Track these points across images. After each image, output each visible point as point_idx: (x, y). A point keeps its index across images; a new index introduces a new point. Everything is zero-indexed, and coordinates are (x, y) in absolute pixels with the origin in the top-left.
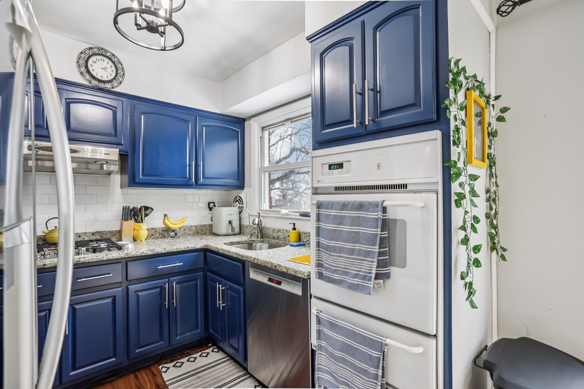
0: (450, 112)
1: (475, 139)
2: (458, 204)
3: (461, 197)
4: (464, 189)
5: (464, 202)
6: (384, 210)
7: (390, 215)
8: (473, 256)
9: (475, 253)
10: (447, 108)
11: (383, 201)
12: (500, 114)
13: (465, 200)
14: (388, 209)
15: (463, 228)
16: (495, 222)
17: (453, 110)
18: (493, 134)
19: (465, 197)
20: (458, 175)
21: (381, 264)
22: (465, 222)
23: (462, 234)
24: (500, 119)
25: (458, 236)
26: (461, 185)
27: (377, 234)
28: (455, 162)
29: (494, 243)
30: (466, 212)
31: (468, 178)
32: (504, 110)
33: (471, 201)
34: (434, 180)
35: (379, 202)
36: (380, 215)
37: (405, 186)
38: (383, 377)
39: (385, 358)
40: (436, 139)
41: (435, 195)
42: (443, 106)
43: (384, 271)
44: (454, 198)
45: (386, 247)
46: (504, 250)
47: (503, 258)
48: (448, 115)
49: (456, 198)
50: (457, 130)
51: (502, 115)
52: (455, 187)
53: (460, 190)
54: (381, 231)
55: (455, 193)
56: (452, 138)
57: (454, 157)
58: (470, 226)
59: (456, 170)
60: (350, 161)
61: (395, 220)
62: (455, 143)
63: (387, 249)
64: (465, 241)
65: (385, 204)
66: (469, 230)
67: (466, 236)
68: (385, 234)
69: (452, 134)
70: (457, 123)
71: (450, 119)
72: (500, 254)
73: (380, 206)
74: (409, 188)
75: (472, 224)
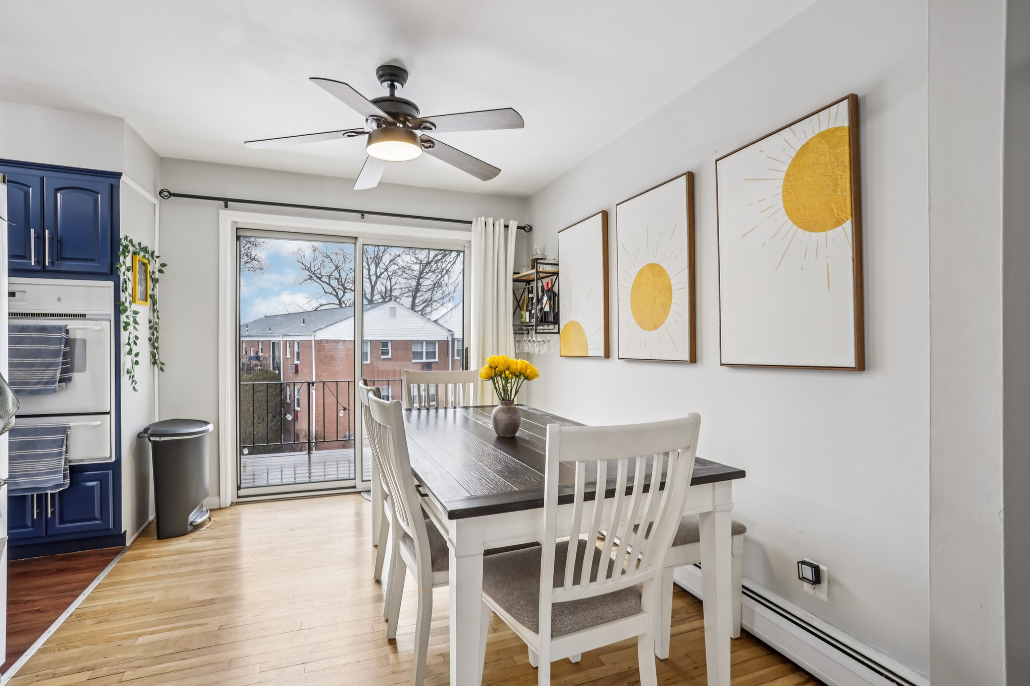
0: (120, 271)
1: (139, 287)
2: (125, 329)
3: (127, 324)
4: (129, 319)
5: (129, 327)
6: (67, 332)
7: (71, 336)
8: (135, 359)
9: (136, 357)
10: (118, 269)
11: (67, 325)
12: (160, 268)
13: (130, 326)
14: (70, 331)
15: (129, 344)
16: (156, 345)
17: (123, 269)
18: (155, 281)
19: (129, 324)
20: (125, 310)
21: (64, 371)
22: (129, 339)
23: (128, 348)
24: (160, 271)
25: (124, 349)
26: (127, 317)
27: (60, 349)
28: (123, 303)
29: (156, 360)
30: (130, 333)
31: (132, 313)
32: (163, 265)
33: (134, 327)
34: (108, 313)
35: (62, 326)
36: (64, 335)
37: (84, 316)
38: (66, 452)
39: (68, 439)
40: (110, 287)
41: (109, 323)
42: (115, 267)
43: (66, 376)
44: (122, 325)
45: (68, 359)
46: (163, 364)
47: (162, 369)
48: (119, 273)
49: (124, 325)
50: (125, 282)
51: (161, 268)
52: (123, 318)
53: (126, 320)
54: (65, 347)
55: (123, 322)
56: (121, 288)
57: (122, 299)
58: (133, 342)
59: (124, 308)
60: (25, 292)
61: (75, 340)
62: (123, 291)
63: (69, 360)
64: (130, 352)
65: (68, 327)
66: (132, 344)
67: (131, 348)
68: (68, 349)
69: (121, 285)
70: (125, 277)
71: (120, 275)
72: (159, 367)
73: (63, 329)
74: (87, 317)
75: (134, 341)
